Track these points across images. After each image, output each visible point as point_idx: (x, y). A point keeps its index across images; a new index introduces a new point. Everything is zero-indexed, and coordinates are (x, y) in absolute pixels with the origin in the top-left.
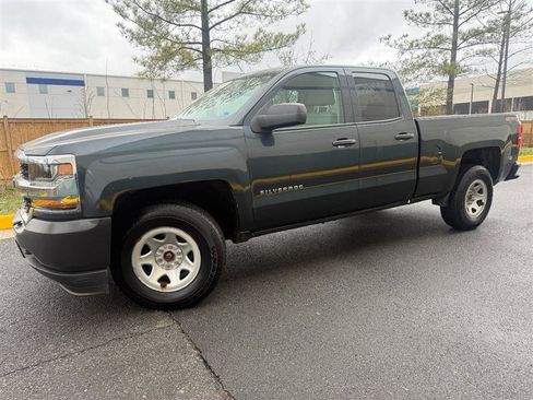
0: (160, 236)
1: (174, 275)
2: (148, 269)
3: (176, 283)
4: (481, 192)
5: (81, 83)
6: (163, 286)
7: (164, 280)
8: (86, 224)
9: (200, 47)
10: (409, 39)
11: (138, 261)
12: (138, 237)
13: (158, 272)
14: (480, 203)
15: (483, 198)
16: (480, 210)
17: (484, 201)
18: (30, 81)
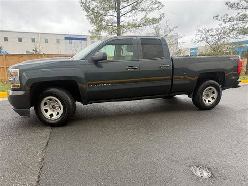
0: (50, 99)
1: (55, 114)
2: (46, 111)
3: (55, 117)
4: (214, 92)
5: (85, 39)
6: (51, 118)
7: (52, 115)
8: (21, 93)
9: (116, 25)
10: (229, 16)
11: (43, 108)
12: (42, 99)
13: (50, 112)
14: (213, 98)
15: (215, 95)
16: (212, 101)
17: (216, 97)
18: (66, 38)
